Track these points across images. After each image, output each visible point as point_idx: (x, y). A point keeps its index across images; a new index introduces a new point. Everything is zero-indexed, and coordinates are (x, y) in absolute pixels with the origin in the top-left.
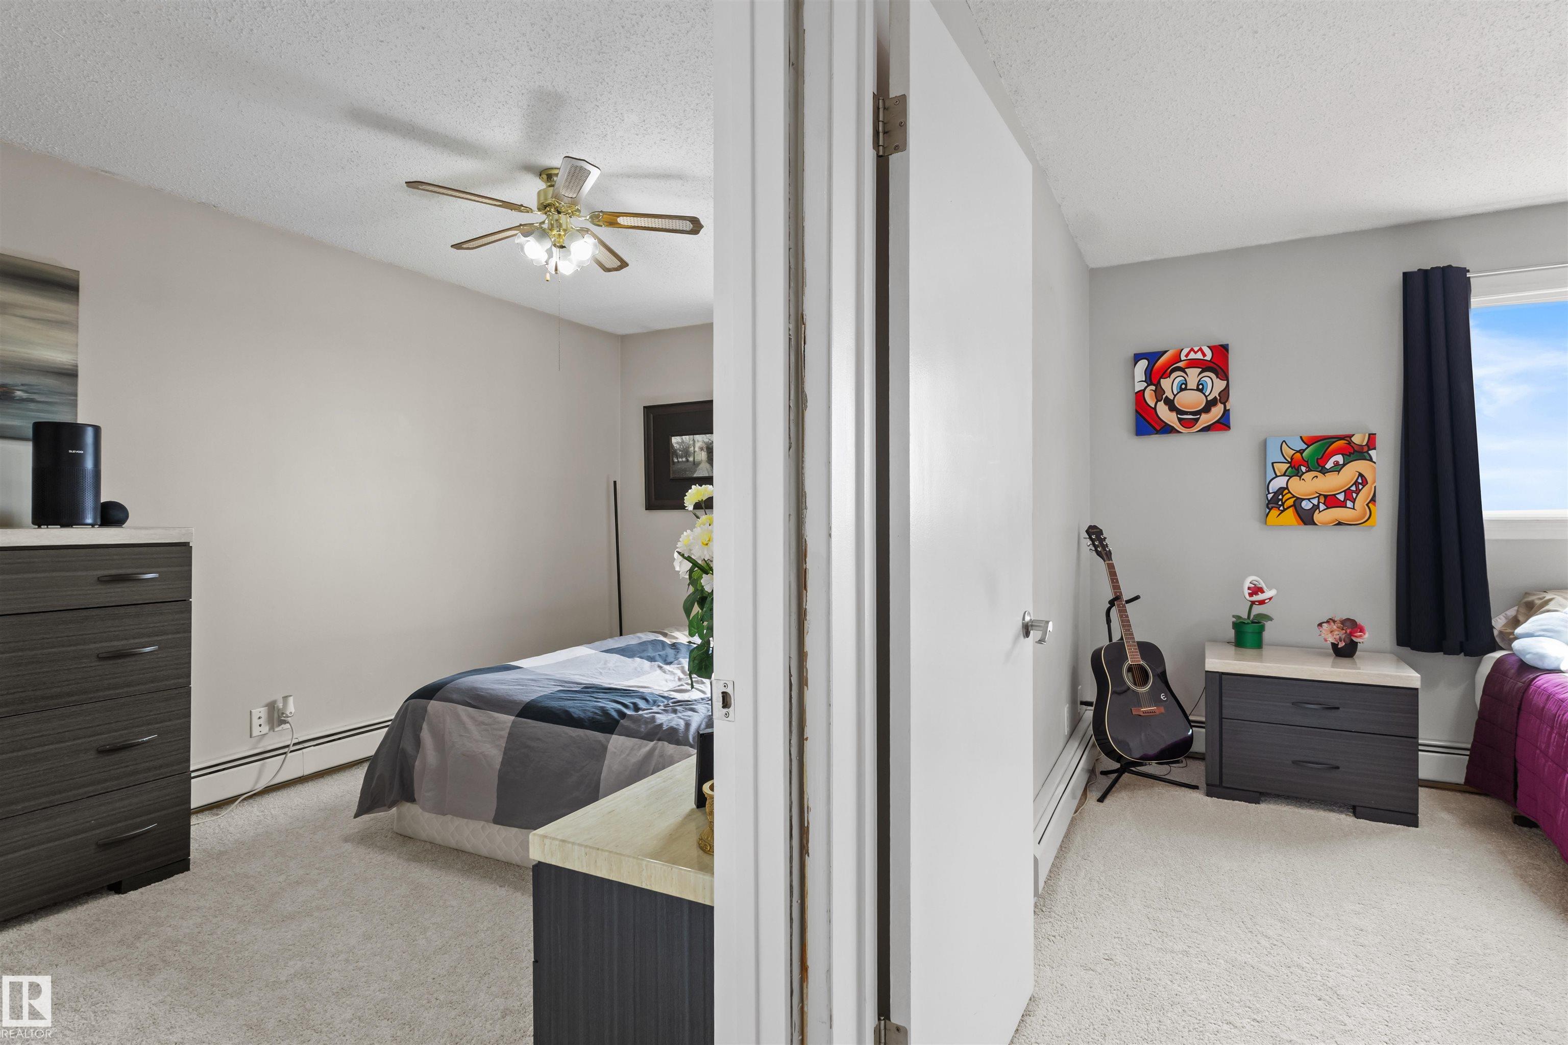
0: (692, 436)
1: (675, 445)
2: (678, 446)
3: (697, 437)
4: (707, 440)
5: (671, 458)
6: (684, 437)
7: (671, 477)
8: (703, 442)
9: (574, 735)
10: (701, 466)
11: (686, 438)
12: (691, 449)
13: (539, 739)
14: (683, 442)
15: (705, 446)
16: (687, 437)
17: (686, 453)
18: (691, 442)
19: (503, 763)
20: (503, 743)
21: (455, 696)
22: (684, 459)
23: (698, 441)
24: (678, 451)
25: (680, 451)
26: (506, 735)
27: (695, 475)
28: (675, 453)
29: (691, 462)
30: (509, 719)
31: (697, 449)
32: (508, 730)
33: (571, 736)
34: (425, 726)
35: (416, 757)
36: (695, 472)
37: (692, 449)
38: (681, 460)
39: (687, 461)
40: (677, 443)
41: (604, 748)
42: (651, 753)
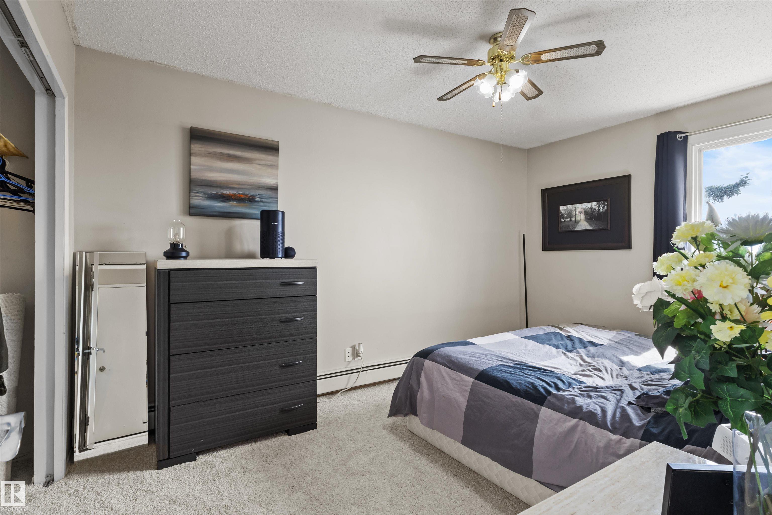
0: (574, 205)
1: (562, 211)
2: (564, 212)
3: (578, 205)
4: (585, 207)
5: (559, 219)
6: (568, 206)
7: (560, 230)
8: (582, 208)
9: (514, 400)
10: (580, 223)
11: (570, 207)
12: (573, 213)
13: (490, 398)
14: (568, 209)
15: (583, 211)
16: (571, 206)
17: (570, 215)
18: (574, 209)
19: (467, 408)
20: (467, 395)
21: (438, 359)
22: (568, 220)
23: (578, 208)
24: (564, 215)
25: (566, 214)
26: (469, 390)
27: (576, 229)
28: (562, 216)
29: (573, 221)
30: (471, 380)
31: (577, 213)
32: (470, 387)
33: (512, 401)
34: (423, 374)
35: (418, 391)
36: (576, 227)
37: (574, 213)
38: (566, 220)
39: (571, 220)
40: (564, 210)
41: (537, 416)
42: (575, 427)
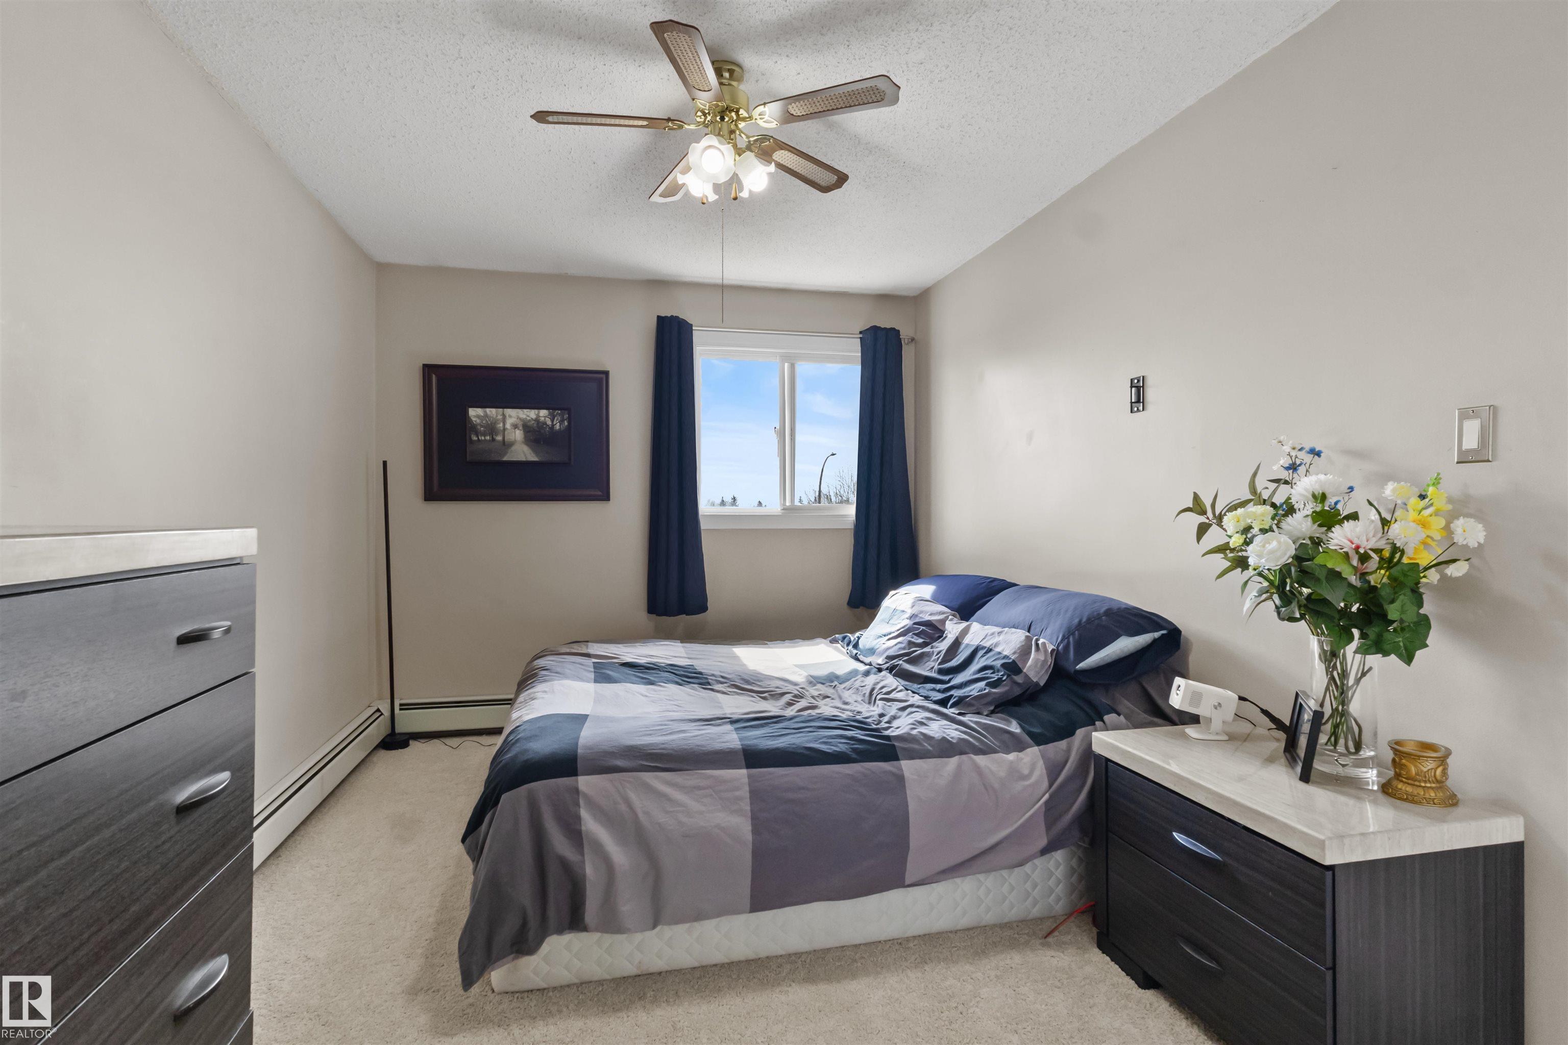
0: (500, 410)
1: (474, 419)
2: (478, 421)
3: (509, 412)
4: (524, 417)
5: (468, 437)
6: (488, 410)
7: (468, 459)
8: (518, 418)
10: (513, 448)
11: (492, 412)
12: (498, 426)
13: (803, 788)
14: (486, 415)
15: (520, 423)
16: (494, 410)
17: (492, 429)
18: (500, 417)
19: (756, 831)
20: (746, 806)
22: (488, 438)
23: (510, 416)
24: (479, 427)
25: (482, 426)
26: (748, 795)
27: (505, 459)
28: (474, 429)
29: (498, 441)
30: (741, 774)
31: (508, 426)
32: (747, 788)
33: (849, 775)
34: (584, 814)
36: (504, 454)
37: (501, 425)
38: (483, 438)
39: (493, 440)
40: (478, 416)
41: (900, 779)
42: (959, 770)
